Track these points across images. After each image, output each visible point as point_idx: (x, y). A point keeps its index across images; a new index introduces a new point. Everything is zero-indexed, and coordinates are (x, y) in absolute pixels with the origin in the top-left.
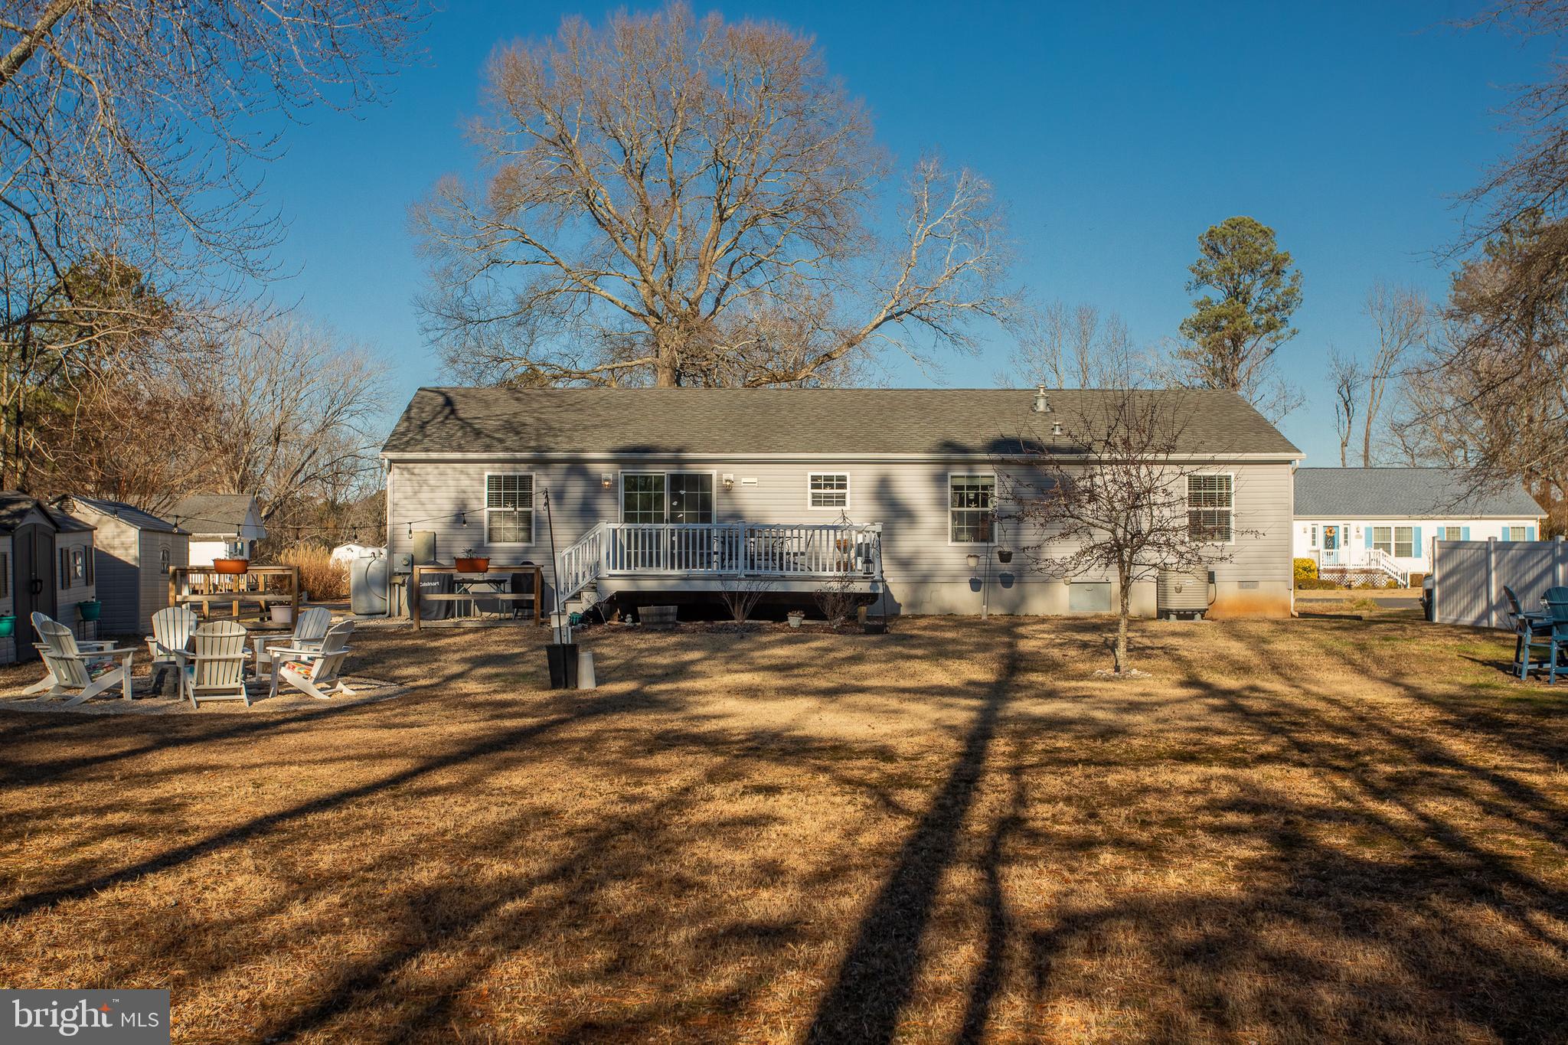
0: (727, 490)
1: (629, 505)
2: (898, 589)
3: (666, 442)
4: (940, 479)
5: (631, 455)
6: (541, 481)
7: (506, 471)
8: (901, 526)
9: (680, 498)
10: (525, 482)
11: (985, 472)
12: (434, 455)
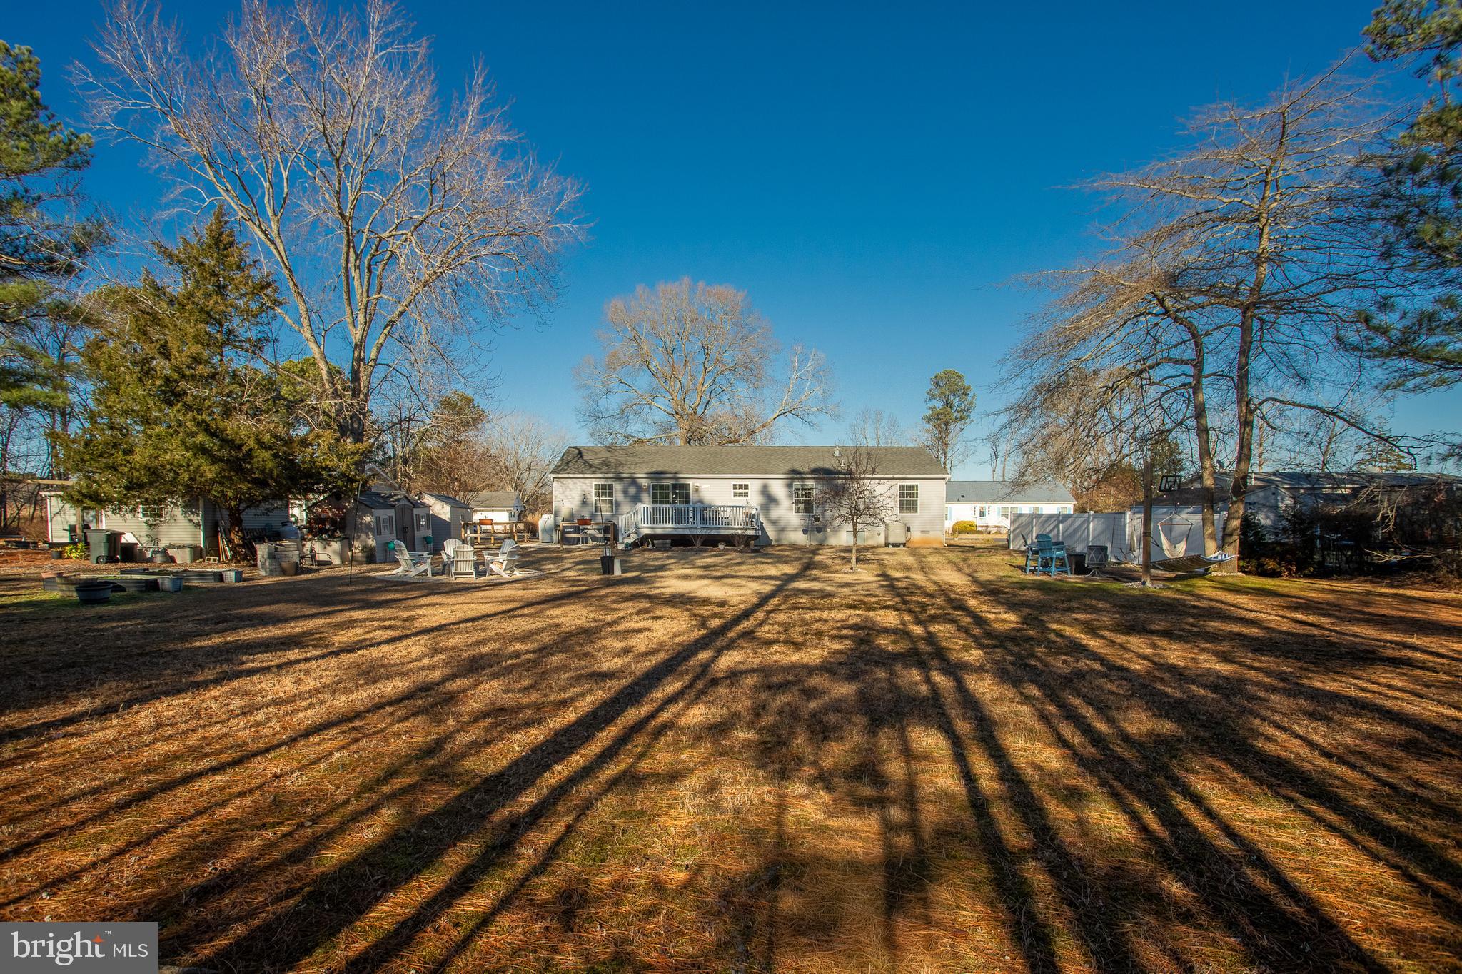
0: (697, 490)
1: (655, 496)
2: (771, 533)
3: (671, 469)
4: (789, 486)
5: (656, 475)
6: (618, 487)
7: (601, 482)
8: (772, 505)
9: (676, 494)
10: (610, 487)
11: (810, 483)
12: (571, 475)
